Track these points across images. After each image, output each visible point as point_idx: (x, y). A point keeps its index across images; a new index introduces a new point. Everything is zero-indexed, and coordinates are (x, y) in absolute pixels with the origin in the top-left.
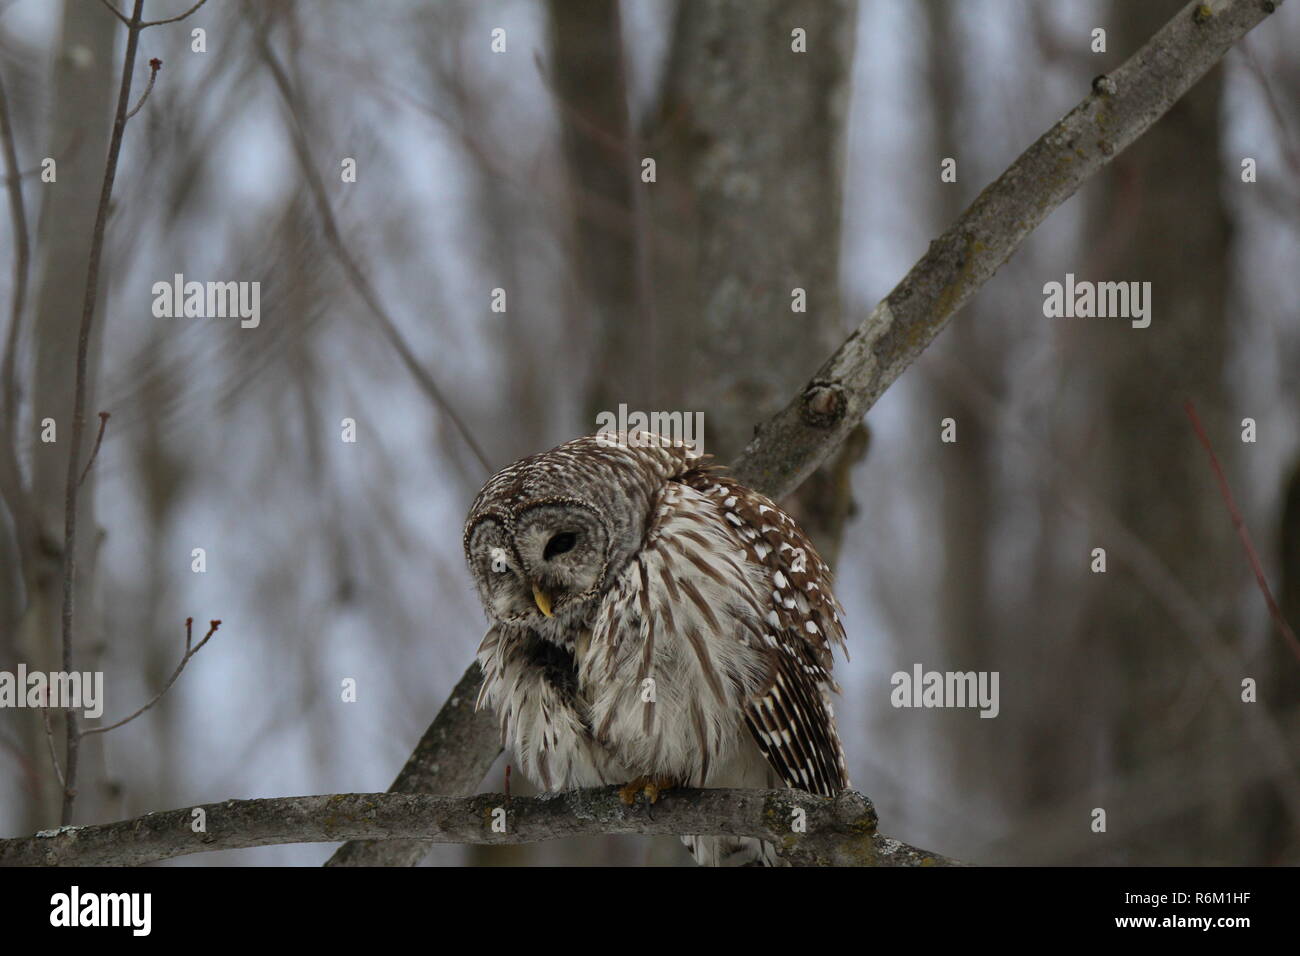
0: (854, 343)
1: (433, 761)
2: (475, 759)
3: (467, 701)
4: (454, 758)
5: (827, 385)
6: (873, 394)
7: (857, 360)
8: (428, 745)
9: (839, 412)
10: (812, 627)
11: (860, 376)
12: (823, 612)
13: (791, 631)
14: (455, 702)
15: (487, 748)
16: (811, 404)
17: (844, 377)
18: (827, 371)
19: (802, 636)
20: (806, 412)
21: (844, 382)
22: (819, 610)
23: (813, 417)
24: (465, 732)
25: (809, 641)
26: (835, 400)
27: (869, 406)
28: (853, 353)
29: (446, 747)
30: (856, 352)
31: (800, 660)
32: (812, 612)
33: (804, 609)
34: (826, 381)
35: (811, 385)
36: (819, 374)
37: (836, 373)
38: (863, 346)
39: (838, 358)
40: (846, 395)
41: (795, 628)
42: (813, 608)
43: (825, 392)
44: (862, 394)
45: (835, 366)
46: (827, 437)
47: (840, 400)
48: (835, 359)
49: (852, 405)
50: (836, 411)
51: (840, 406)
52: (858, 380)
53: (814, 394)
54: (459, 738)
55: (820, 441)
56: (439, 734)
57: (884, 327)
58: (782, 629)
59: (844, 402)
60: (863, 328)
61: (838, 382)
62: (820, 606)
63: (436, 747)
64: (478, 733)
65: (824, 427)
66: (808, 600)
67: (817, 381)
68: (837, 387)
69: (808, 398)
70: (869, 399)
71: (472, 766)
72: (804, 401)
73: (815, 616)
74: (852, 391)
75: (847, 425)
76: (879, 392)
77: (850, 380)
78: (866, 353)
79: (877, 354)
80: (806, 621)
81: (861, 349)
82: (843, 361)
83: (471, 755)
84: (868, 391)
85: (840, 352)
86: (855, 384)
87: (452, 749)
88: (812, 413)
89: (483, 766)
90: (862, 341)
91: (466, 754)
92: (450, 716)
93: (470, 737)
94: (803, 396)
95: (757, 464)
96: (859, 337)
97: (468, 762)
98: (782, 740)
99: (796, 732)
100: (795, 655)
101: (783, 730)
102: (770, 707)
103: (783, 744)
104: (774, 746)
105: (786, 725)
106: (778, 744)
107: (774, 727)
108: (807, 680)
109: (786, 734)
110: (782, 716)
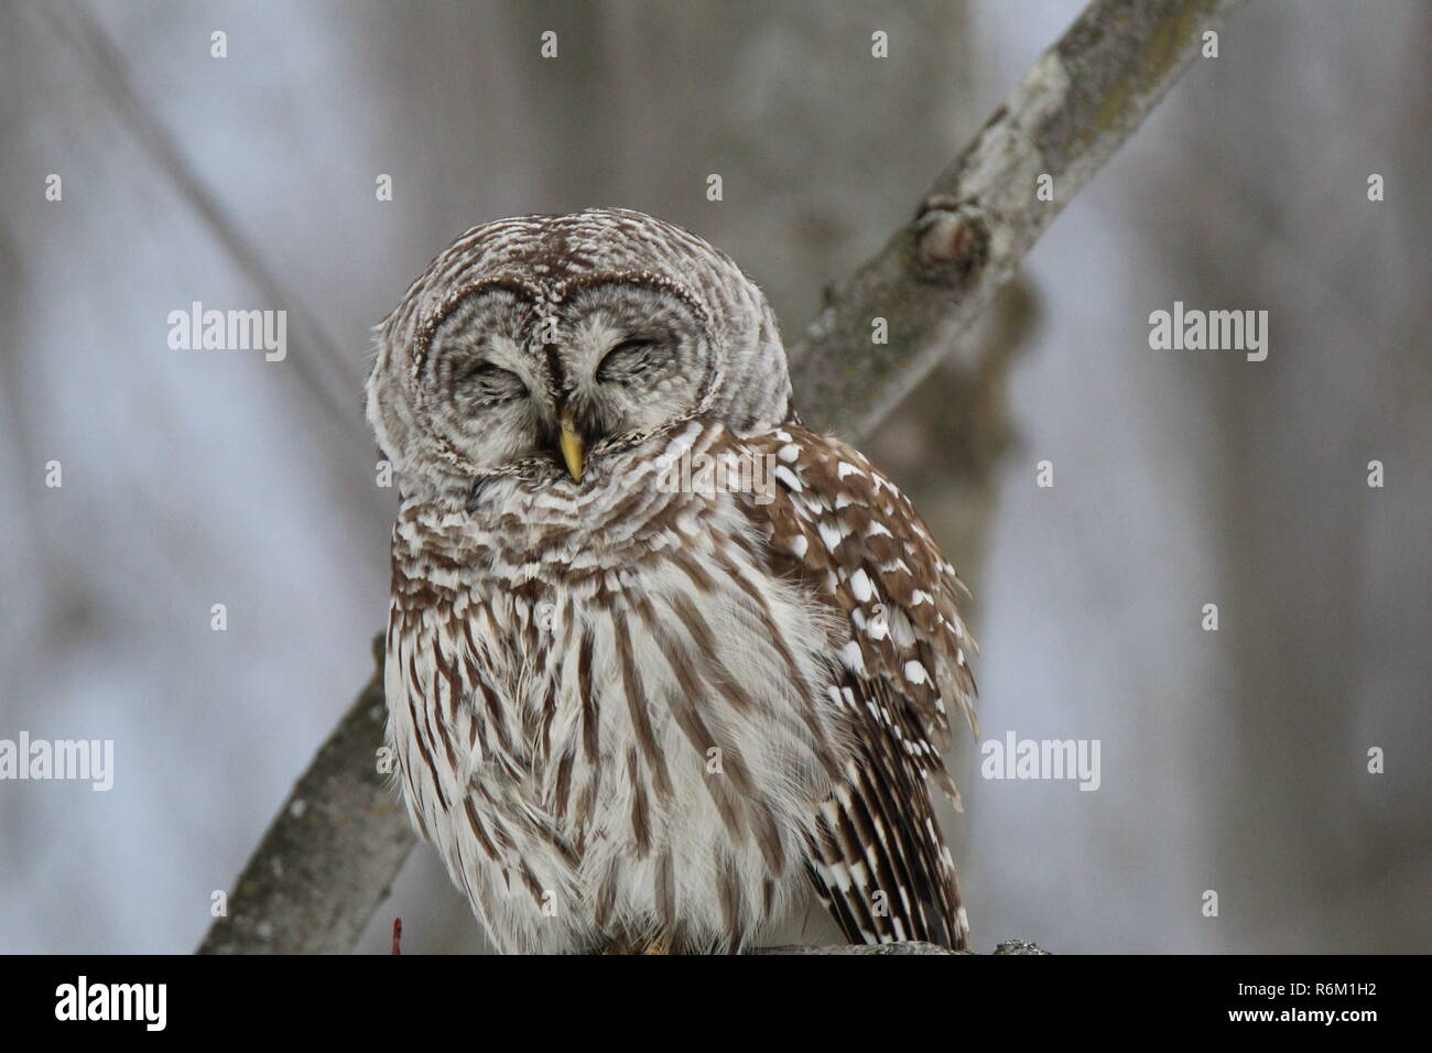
0: (1000, 130)
1: (260, 918)
2: (338, 912)
3: (319, 806)
4: (299, 910)
5: (951, 208)
6: (1037, 222)
7: (1003, 163)
8: (251, 888)
9: (977, 256)
10: (916, 672)
11: (1013, 189)
12: (939, 645)
13: (884, 679)
14: (298, 808)
15: (356, 889)
16: (926, 245)
17: (983, 192)
18: (950, 183)
19: (901, 690)
20: (916, 259)
21: (984, 201)
22: (931, 640)
23: (930, 267)
24: (316, 863)
25: (911, 699)
26: (969, 234)
27: (1030, 243)
28: (999, 149)
29: (284, 890)
30: (1004, 145)
31: (898, 731)
32: (918, 644)
33: (905, 639)
34: (951, 200)
35: (924, 210)
36: (939, 188)
37: (970, 186)
38: (1015, 134)
39: (971, 159)
40: (989, 225)
41: (888, 675)
42: (919, 638)
43: (950, 222)
44: (1017, 223)
45: (966, 171)
46: (956, 302)
47: (977, 235)
48: (964, 161)
49: (1000, 243)
50: (970, 258)
51: (978, 245)
52: (1009, 196)
53: (930, 227)
54: (307, 874)
55: (943, 311)
56: (269, 870)
57: (1052, 99)
58: (867, 677)
59: (984, 237)
60: (1014, 103)
61: (973, 202)
62: (934, 634)
63: (265, 892)
64: (339, 864)
65: (950, 286)
66: (911, 622)
67: (935, 200)
68: (971, 212)
69: (920, 233)
70: (1031, 230)
71: (333, 924)
72: (911, 238)
73: (922, 653)
74: (999, 217)
75: (991, 279)
76: (1047, 218)
77: (995, 198)
78: (1023, 147)
79: (1042, 148)
80: (906, 661)
81: (1013, 141)
82: (978, 164)
83: (331, 904)
84: (1028, 216)
85: (974, 146)
86: (1004, 205)
87: (295, 893)
88: (926, 258)
89: (351, 923)
90: (1015, 125)
91: (320, 902)
92: (291, 835)
93: (327, 871)
94: (909, 231)
95: (829, 355)
96: (1008, 118)
97: (324, 917)
98: (852, 881)
99: (875, 870)
100: (888, 721)
101: (854, 863)
102: (833, 819)
103: (854, 888)
104: (836, 889)
105: (859, 855)
106: (844, 887)
107: (838, 857)
108: (908, 769)
109: (858, 871)
110: (850, 838)
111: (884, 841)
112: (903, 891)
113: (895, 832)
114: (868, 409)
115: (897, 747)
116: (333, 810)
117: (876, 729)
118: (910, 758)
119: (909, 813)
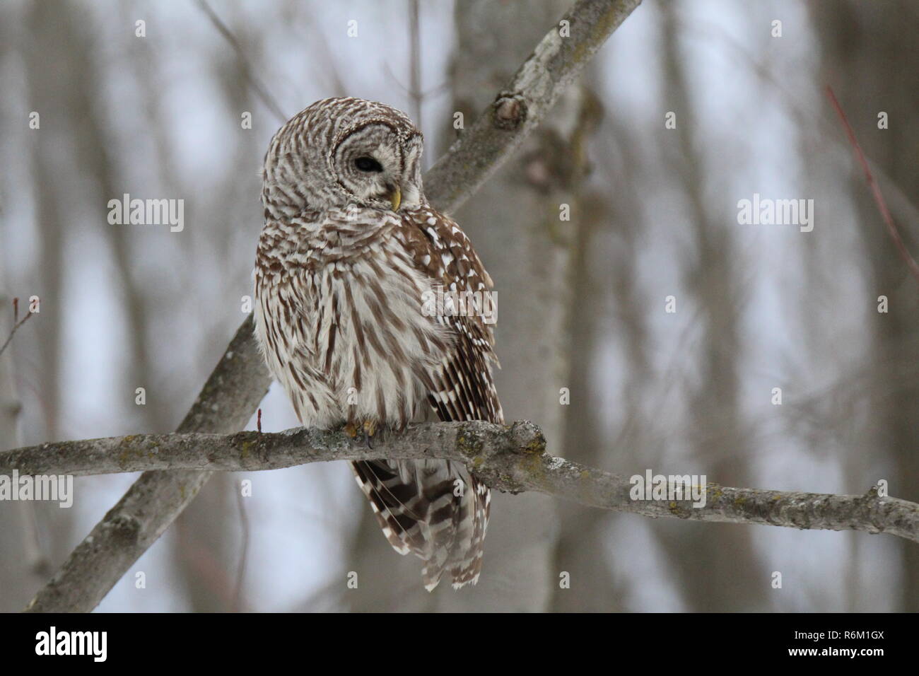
0: (532, 62)
1: (213, 402)
2: (247, 400)
3: (239, 354)
4: (230, 399)
5: (511, 97)
6: (548, 102)
7: (534, 76)
8: (210, 389)
9: (522, 117)
11: (537, 88)
14: (230, 355)
16: (500, 112)
17: (524, 89)
18: (510, 85)
19: (471, 318)
20: (495, 118)
21: (524, 93)
23: (501, 122)
24: (237, 379)
25: (475, 323)
26: (518, 108)
28: (531, 71)
29: (224, 391)
30: (533, 69)
31: (470, 335)
34: (511, 93)
35: (499, 97)
36: (505, 88)
37: (519, 86)
38: (539, 64)
39: (520, 75)
40: (527, 104)
43: (510, 102)
44: (539, 102)
45: (518, 81)
46: (513, 137)
47: (522, 109)
48: (517, 75)
49: (532, 111)
50: (519, 117)
51: (522, 112)
52: (536, 91)
53: (501, 105)
54: (233, 384)
55: (507, 141)
56: (218, 381)
57: (554, 49)
59: (525, 109)
60: (537, 50)
61: (520, 93)
63: (216, 391)
64: (247, 379)
65: (509, 129)
67: (503, 93)
68: (519, 98)
69: (497, 107)
70: (545, 105)
71: (245, 405)
72: (493, 109)
74: (531, 100)
75: (527, 127)
77: (530, 92)
78: (541, 70)
79: (550, 71)
81: (537, 67)
82: (523, 76)
83: (244, 396)
84: (544, 100)
85: (521, 69)
86: (533, 94)
87: (227, 391)
88: (500, 119)
89: (253, 405)
90: (538, 60)
91: (240, 395)
92: (226, 367)
93: (242, 382)
94: (492, 106)
95: (458, 160)
96: (535, 57)
97: (241, 402)
98: (449, 399)
99: (459, 394)
100: (466, 331)
101: (450, 391)
102: (441, 373)
103: (450, 402)
104: (442, 403)
105: (452, 388)
106: (445, 401)
107: (443, 389)
108: (475, 352)
109: (451, 395)
110: (449, 380)
111: (462, 383)
112: (470, 404)
113: (467, 378)
114: (475, 183)
115: (470, 342)
116: (244, 356)
117: (461, 335)
118: (475, 347)
119: (474, 370)
